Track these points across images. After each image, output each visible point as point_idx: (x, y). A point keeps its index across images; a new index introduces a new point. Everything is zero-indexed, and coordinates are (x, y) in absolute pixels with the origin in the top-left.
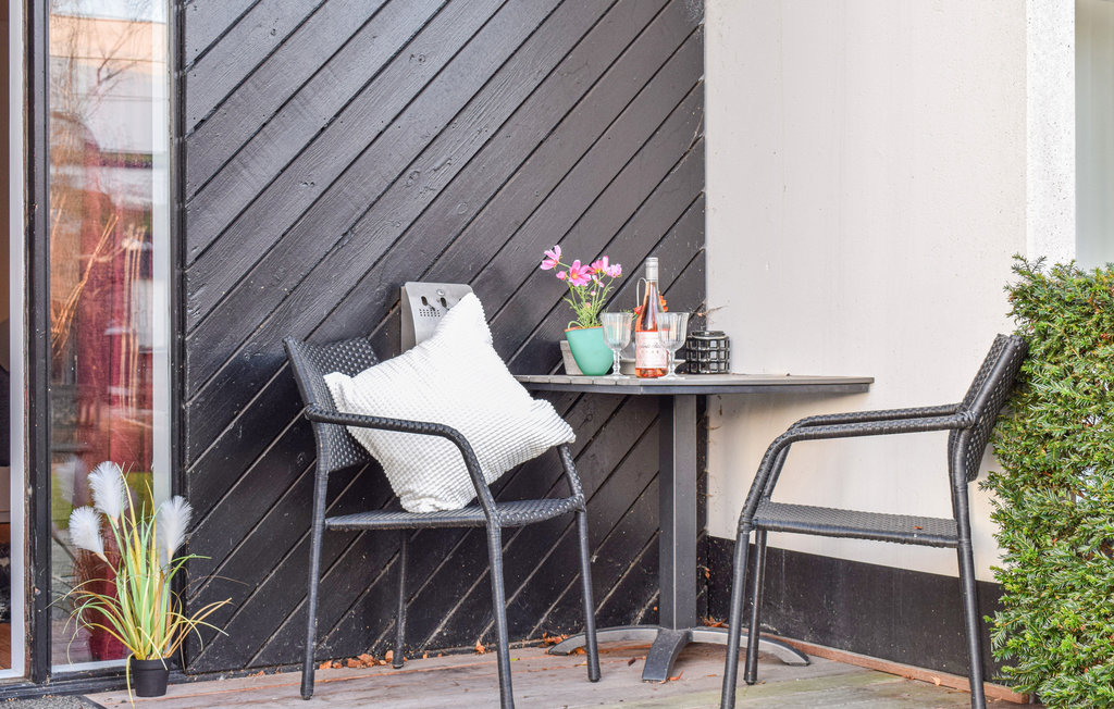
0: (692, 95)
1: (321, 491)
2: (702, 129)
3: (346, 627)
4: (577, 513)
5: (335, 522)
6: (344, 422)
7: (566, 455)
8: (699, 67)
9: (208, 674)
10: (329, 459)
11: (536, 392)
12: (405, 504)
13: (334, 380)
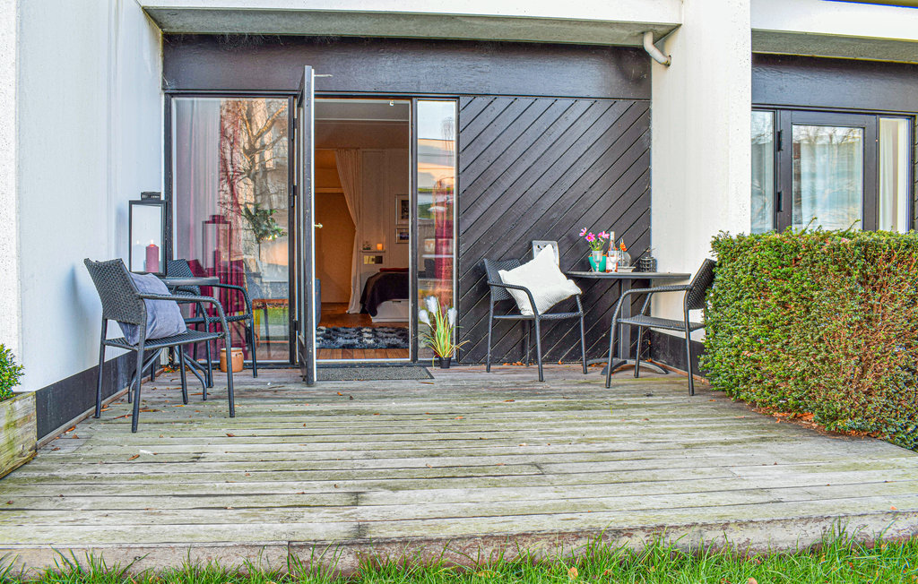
0: (646, 174)
1: (492, 307)
2: (650, 184)
3: (512, 353)
4: (580, 317)
5: (497, 317)
6: (504, 287)
7: (578, 298)
8: (649, 163)
9: (466, 364)
10: (496, 295)
11: (569, 277)
12: (522, 312)
13: (502, 273)
